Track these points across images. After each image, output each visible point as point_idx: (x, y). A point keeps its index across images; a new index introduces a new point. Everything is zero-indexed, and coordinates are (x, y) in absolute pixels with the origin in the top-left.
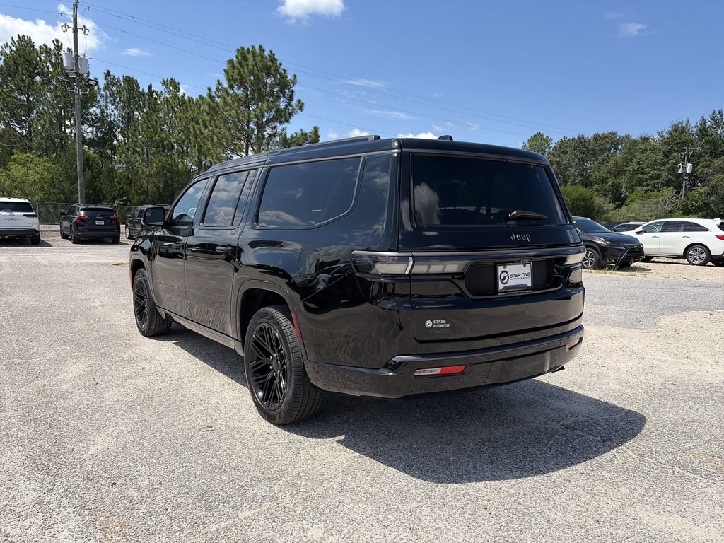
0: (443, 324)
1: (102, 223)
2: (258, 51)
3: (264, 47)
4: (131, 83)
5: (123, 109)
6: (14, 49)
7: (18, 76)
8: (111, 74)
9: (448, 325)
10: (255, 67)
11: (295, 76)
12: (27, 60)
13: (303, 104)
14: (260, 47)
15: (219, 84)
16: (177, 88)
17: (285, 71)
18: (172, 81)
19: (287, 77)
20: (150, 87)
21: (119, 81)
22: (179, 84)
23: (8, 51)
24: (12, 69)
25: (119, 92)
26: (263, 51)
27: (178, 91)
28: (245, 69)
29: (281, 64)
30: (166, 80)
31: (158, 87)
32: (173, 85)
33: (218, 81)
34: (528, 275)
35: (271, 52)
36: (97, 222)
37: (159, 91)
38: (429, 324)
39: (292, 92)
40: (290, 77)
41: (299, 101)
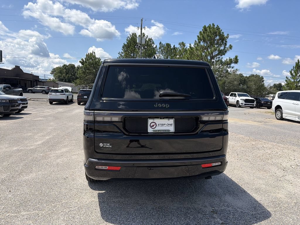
0: (108, 145)
2: (212, 26)
3: (215, 24)
4: (168, 45)
5: (165, 55)
6: (130, 38)
7: (131, 47)
8: (162, 43)
9: (111, 146)
10: (210, 33)
11: (228, 35)
12: (134, 41)
13: (232, 46)
14: (213, 24)
15: (196, 42)
16: (184, 45)
17: (223, 33)
18: (183, 43)
19: (224, 36)
20: (174, 46)
21: (164, 45)
22: (185, 43)
23: (129, 39)
24: (129, 45)
25: (164, 49)
26: (214, 26)
27: (185, 46)
28: (206, 34)
29: (221, 30)
30: (180, 42)
31: (177, 46)
32: (183, 44)
33: (195, 41)
34: (171, 125)
35: (217, 26)
37: (178, 47)
38: (101, 145)
39: (226, 42)
40: (225, 35)
41: (230, 45)
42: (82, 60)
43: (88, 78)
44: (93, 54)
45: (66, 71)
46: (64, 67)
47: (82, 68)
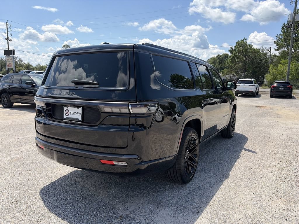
1: (283, 89)
34: (80, 114)
36: (280, 89)
42: (231, 49)
43: (237, 67)
44: (245, 40)
45: (219, 61)
46: (218, 57)
47: (231, 57)
